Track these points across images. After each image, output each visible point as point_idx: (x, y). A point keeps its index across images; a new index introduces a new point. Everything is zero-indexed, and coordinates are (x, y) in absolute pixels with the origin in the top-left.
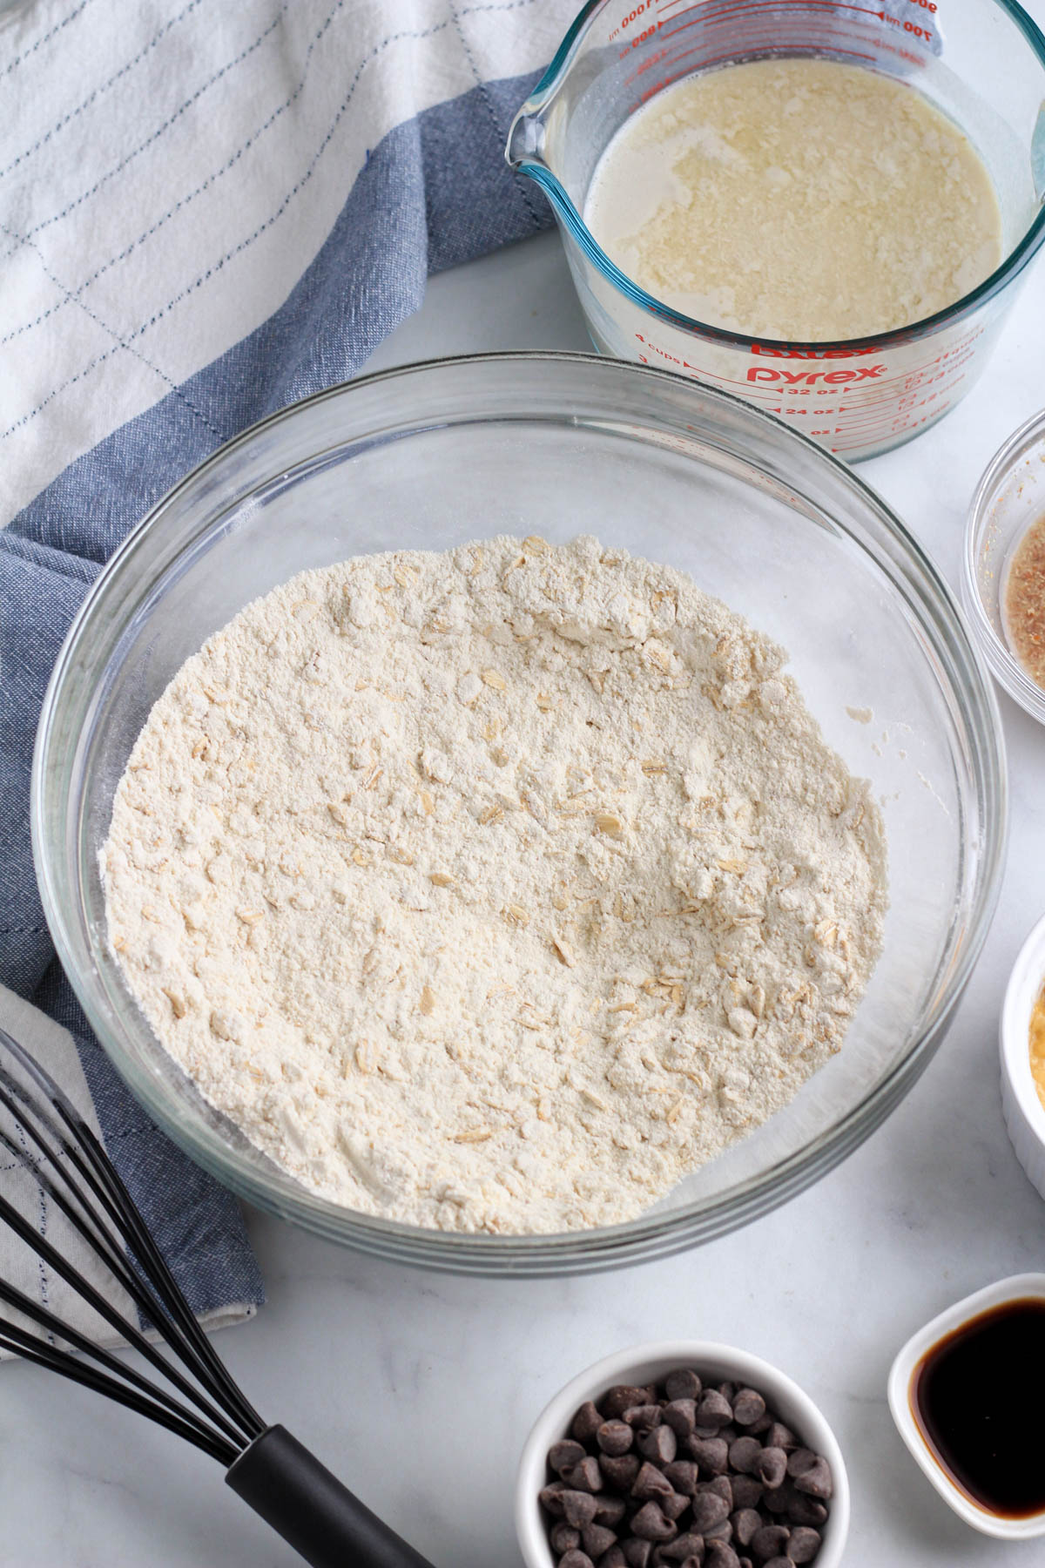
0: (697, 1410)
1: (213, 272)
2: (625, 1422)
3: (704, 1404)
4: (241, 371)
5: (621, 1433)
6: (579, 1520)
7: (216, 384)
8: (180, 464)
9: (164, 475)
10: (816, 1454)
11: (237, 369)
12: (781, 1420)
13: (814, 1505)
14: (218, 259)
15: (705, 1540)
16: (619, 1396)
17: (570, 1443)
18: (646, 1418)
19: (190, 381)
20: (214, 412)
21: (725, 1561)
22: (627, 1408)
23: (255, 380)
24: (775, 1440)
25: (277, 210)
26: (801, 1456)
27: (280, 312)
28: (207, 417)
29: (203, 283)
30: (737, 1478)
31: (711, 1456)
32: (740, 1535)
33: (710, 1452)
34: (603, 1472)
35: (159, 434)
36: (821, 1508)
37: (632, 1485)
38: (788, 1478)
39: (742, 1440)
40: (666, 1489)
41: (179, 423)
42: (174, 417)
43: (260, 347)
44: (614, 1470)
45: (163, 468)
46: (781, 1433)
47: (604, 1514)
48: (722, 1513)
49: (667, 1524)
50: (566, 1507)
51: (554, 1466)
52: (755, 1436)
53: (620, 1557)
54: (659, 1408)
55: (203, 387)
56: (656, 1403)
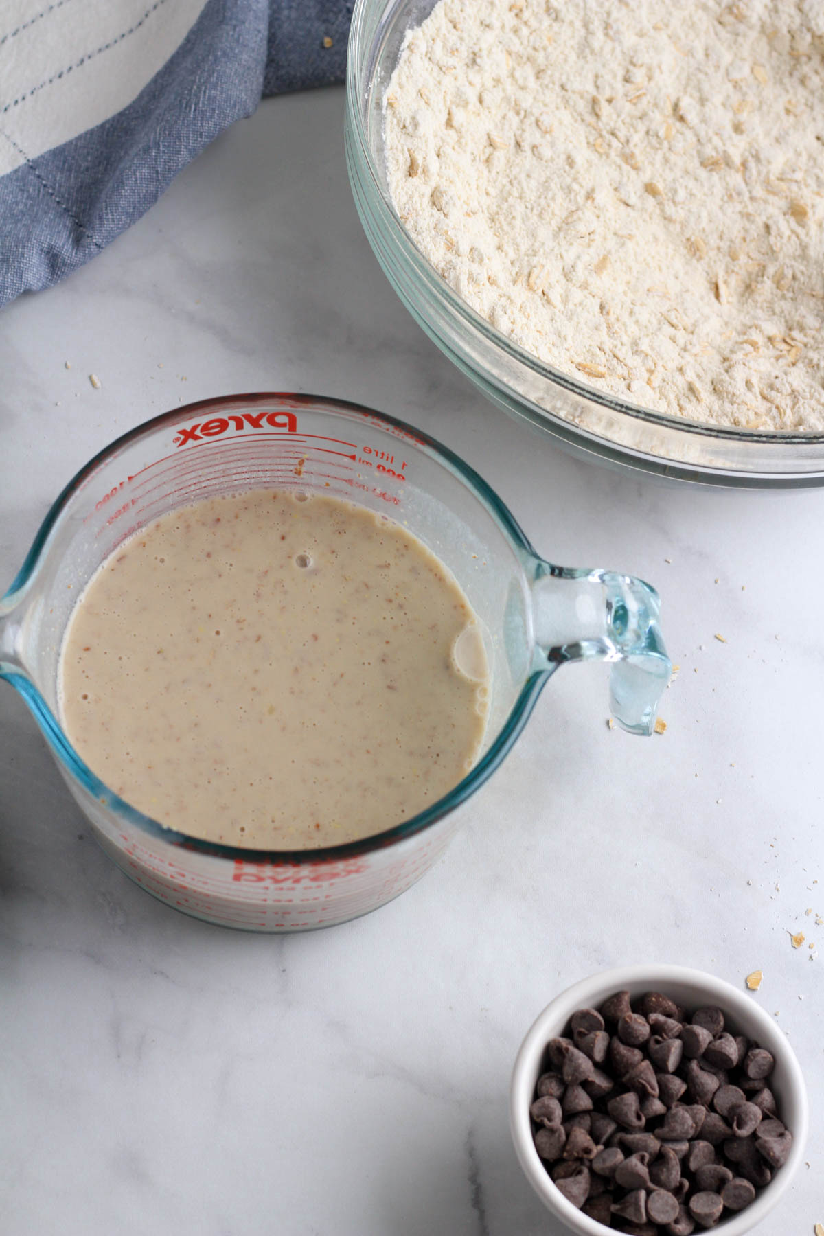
0: (710, 1043)
1: (74, 68)
2: (648, 1022)
3: (719, 1042)
4: (88, 153)
5: (641, 1027)
6: (573, 1075)
7: (64, 162)
8: (24, 225)
9: (10, 232)
10: (786, 1128)
11: (85, 151)
12: (771, 1088)
13: (764, 1167)
14: (80, 57)
15: (661, 1146)
16: (654, 999)
17: (596, 1013)
18: (666, 1027)
19: (42, 156)
20: (60, 186)
21: (669, 1170)
22: (655, 1012)
23: (100, 163)
24: (760, 1100)
25: (136, 23)
26: (773, 1124)
27: (130, 107)
28: (54, 189)
29: (65, 76)
30: (713, 1115)
31: (702, 1084)
32: (692, 1159)
33: (703, 1081)
34: (609, 1051)
35: (10, 199)
36: (768, 1173)
37: (627, 1072)
38: (754, 1136)
39: (734, 1087)
40: (653, 1089)
41: (28, 191)
42: (24, 185)
43: (107, 135)
44: (619, 1053)
45: (9, 227)
46: (766, 1096)
47: (592, 1083)
48: (687, 1133)
49: (639, 1118)
50: (567, 1060)
51: (574, 1025)
52: (745, 1091)
53: (587, 1121)
54: (680, 1026)
55: (53, 162)
56: (680, 1022)
